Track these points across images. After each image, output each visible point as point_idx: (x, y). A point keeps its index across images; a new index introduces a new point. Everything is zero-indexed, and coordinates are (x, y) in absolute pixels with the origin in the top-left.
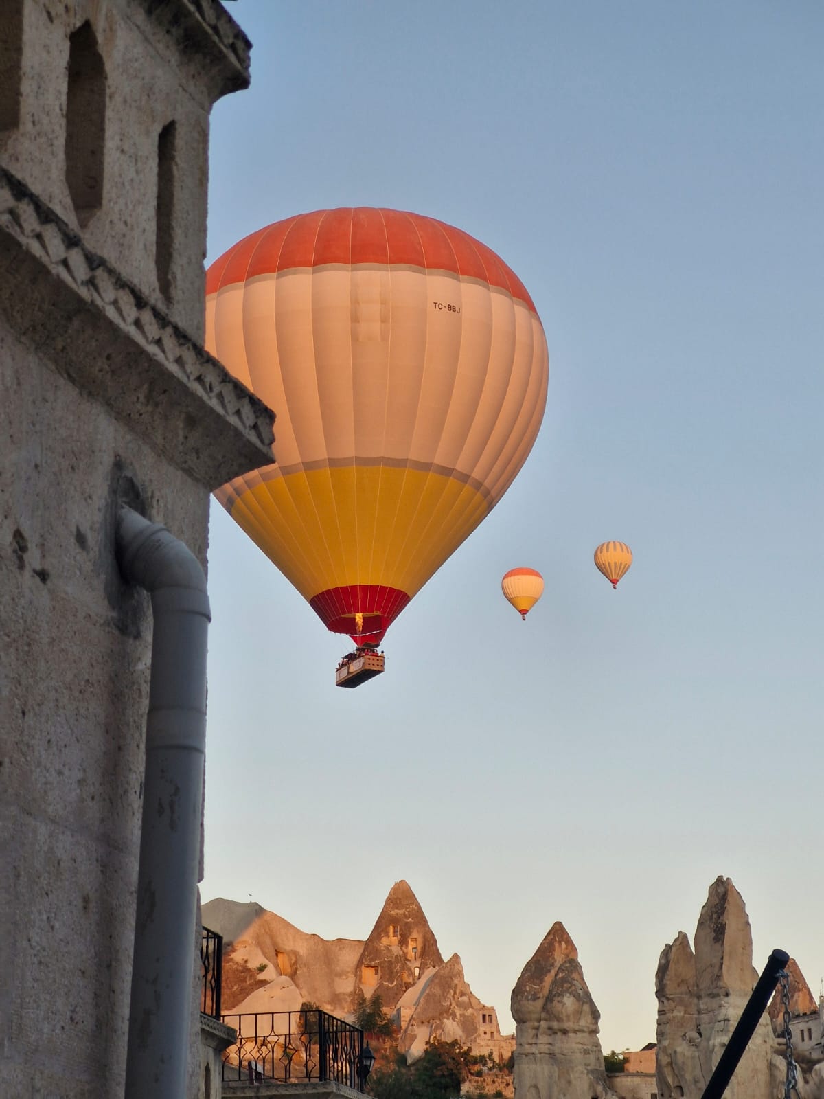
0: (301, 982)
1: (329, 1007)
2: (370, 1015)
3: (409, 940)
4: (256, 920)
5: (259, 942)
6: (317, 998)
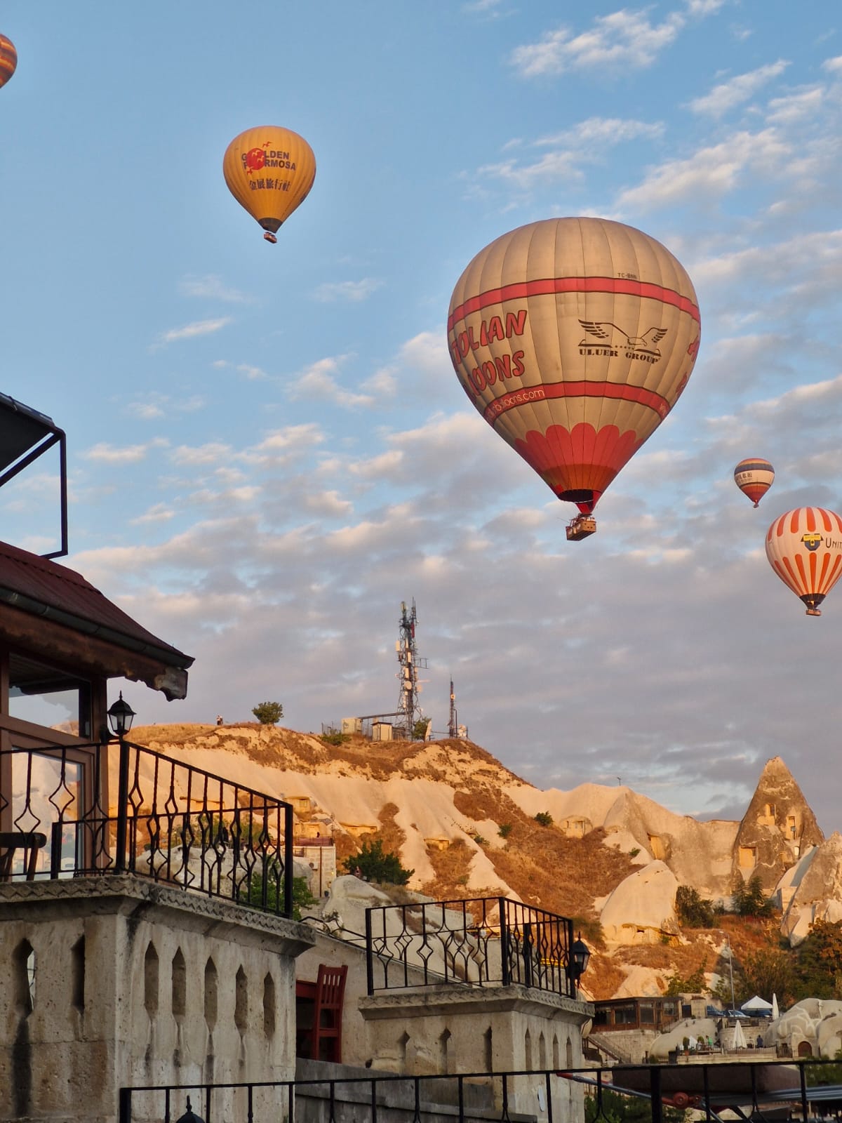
0: (676, 865)
1: (706, 890)
2: (750, 897)
3: (787, 818)
4: (627, 804)
5: (630, 827)
6: (693, 881)
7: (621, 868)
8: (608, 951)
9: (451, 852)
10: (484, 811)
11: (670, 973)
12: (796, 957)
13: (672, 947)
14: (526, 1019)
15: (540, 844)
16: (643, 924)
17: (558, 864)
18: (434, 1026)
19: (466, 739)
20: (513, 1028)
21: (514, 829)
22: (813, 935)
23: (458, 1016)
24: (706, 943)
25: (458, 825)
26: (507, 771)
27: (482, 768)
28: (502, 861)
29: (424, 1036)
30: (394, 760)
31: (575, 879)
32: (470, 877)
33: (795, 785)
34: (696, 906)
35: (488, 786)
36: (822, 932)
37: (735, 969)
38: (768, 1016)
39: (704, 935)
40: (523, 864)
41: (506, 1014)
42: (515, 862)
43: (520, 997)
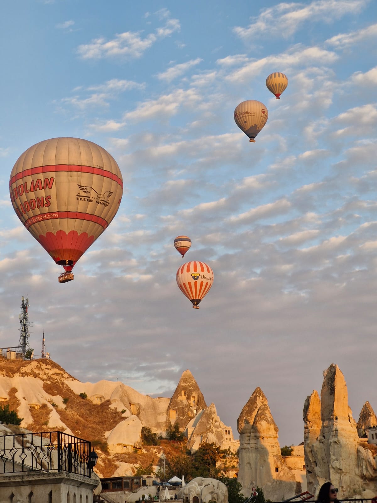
0: (142, 417)
1: (155, 429)
2: (174, 432)
3: (191, 397)
4: (121, 389)
5: (122, 400)
6: (149, 425)
7: (117, 418)
8: (110, 456)
9: (41, 410)
10: (56, 392)
11: (137, 466)
12: (193, 459)
13: (139, 454)
14: (68, 487)
15: (81, 407)
16: (126, 443)
17: (89, 417)
18: (26, 490)
19: (49, 359)
20: (62, 491)
21: (70, 400)
22: (201, 449)
23: (36, 486)
24: (154, 452)
25: (44, 398)
26: (67, 374)
27: (56, 372)
28: (64, 414)
29: (21, 495)
30: (16, 368)
31: (96, 423)
32: (49, 422)
33: (195, 382)
34: (150, 435)
35: (59, 380)
36: (205, 448)
37: (166, 464)
38: (180, 485)
39: (153, 449)
40: (73, 416)
41: (59, 485)
42: (69, 415)
43: (65, 477)
